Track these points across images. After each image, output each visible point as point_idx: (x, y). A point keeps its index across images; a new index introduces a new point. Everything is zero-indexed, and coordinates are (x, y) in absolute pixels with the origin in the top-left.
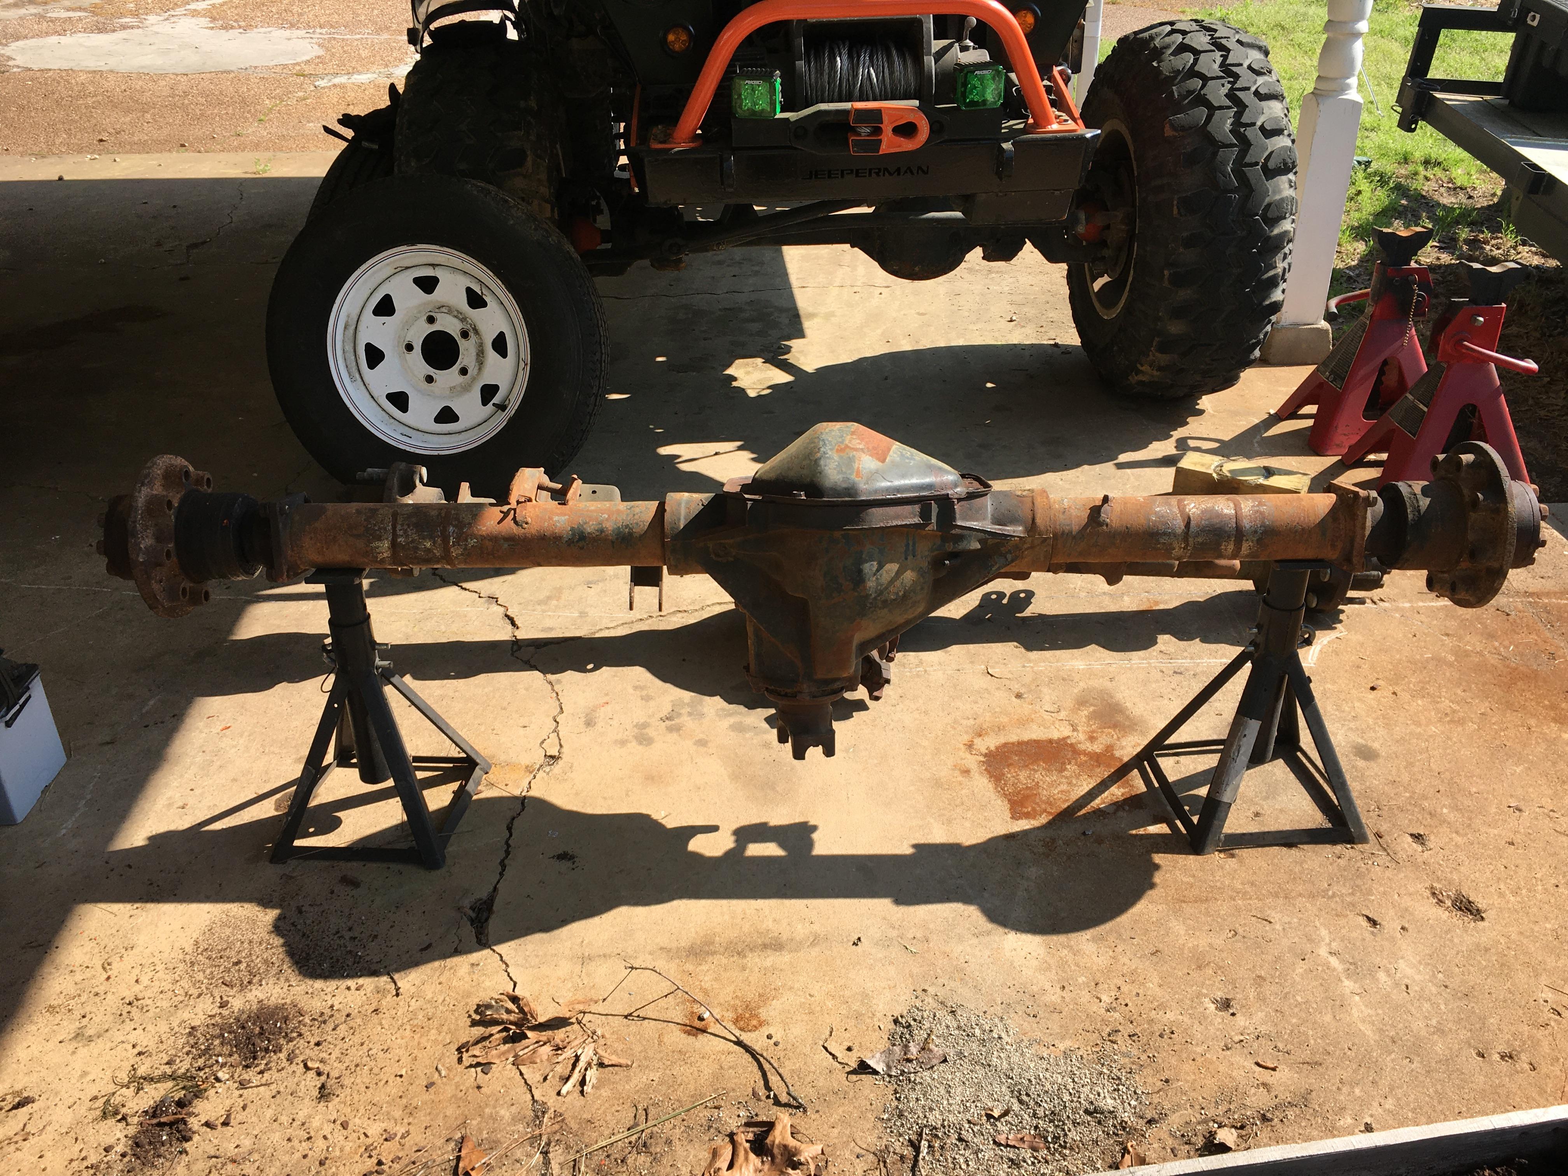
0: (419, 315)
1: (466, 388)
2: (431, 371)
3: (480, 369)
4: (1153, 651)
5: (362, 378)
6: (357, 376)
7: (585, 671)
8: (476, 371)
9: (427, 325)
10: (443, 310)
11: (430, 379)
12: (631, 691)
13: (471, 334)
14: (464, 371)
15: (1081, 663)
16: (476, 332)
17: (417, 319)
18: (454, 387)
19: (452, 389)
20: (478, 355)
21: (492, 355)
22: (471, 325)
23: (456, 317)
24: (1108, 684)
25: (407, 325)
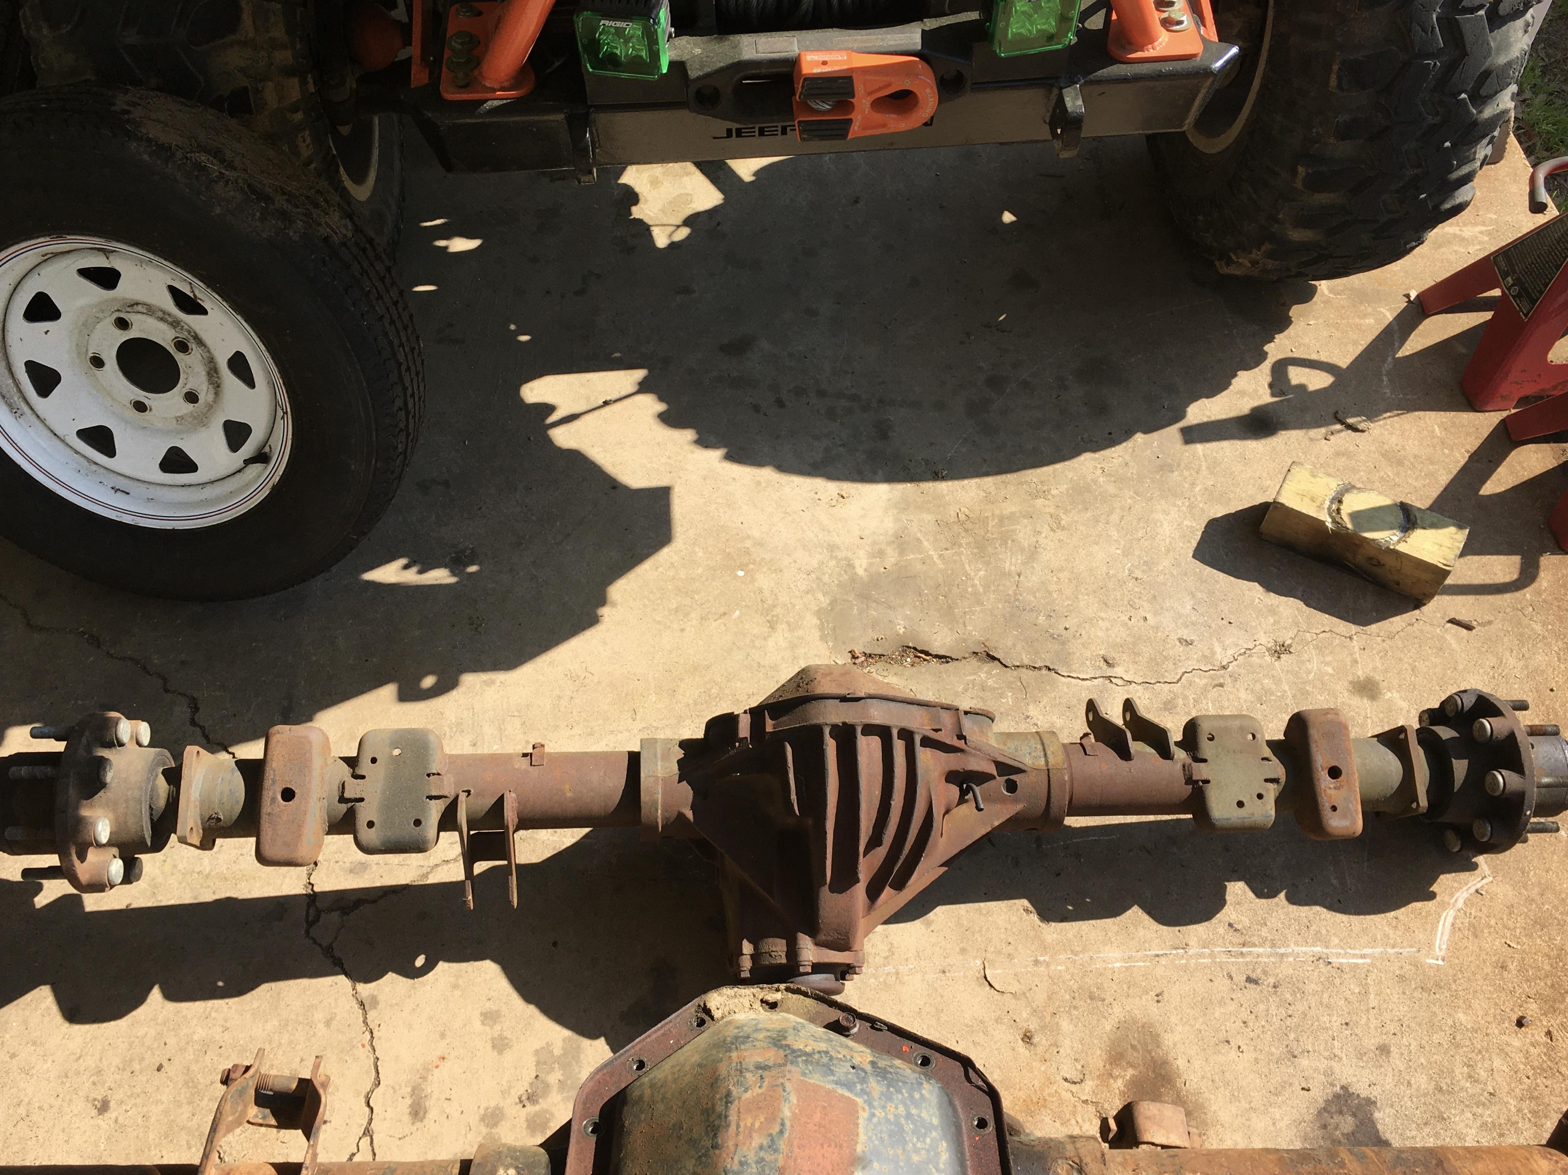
0: (101, 315)
1: (201, 421)
2: (140, 395)
3: (217, 394)
4: (1218, 923)
5: (32, 409)
6: (25, 409)
7: (414, 973)
8: (211, 397)
9: (119, 332)
10: (140, 308)
11: (140, 407)
12: (477, 1024)
13: (192, 345)
14: (191, 397)
15: (1117, 954)
16: (200, 342)
17: (98, 320)
18: (182, 418)
19: (179, 419)
20: (209, 374)
21: (230, 381)
22: (189, 332)
23: (162, 319)
24: (1154, 1009)
25: (87, 327)
